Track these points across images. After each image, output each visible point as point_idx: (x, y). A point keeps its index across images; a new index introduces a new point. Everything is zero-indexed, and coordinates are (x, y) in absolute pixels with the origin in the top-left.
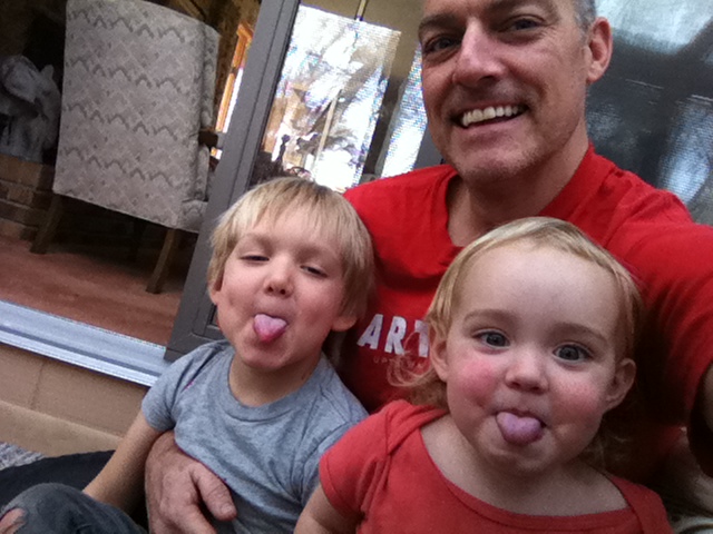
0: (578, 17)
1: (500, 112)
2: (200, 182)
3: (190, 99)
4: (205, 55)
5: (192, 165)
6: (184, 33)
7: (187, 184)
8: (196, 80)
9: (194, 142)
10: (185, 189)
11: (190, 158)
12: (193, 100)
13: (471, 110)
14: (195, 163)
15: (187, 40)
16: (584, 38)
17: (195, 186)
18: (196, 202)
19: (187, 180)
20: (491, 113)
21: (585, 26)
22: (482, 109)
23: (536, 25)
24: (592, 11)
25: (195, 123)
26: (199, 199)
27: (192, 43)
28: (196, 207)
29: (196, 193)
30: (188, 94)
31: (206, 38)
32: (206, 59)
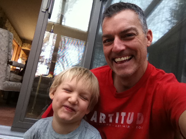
0: (143, 31)
1: (125, 58)
2: (8, 75)
3: (5, 52)
4: (9, 40)
5: (5, 71)
6: (3, 34)
7: (4, 76)
8: (7, 47)
9: (6, 64)
10: (4, 78)
11: (5, 69)
12: (6, 52)
13: (118, 58)
14: (6, 70)
15: (4, 35)
16: (145, 36)
17: (6, 77)
18: (6, 82)
19: (4, 75)
20: (123, 59)
21: (145, 33)
22: (121, 58)
23: (133, 35)
24: (147, 29)
25: (7, 59)
26: (7, 81)
27: (6, 37)
28: (6, 83)
29: (7, 79)
30: (4, 51)
31: (10, 35)
32: (10, 41)
